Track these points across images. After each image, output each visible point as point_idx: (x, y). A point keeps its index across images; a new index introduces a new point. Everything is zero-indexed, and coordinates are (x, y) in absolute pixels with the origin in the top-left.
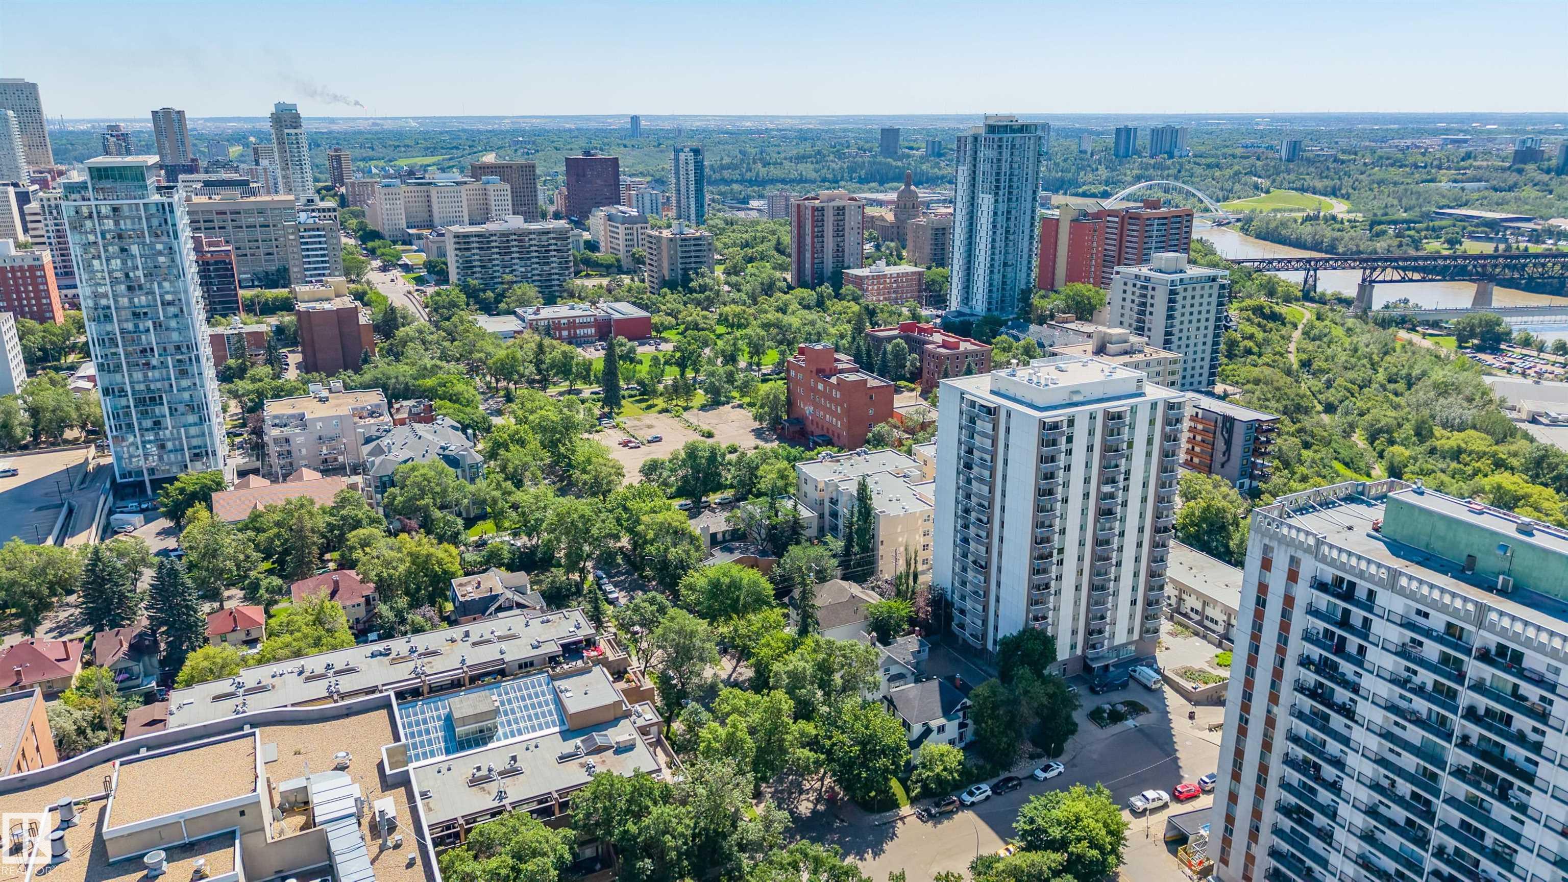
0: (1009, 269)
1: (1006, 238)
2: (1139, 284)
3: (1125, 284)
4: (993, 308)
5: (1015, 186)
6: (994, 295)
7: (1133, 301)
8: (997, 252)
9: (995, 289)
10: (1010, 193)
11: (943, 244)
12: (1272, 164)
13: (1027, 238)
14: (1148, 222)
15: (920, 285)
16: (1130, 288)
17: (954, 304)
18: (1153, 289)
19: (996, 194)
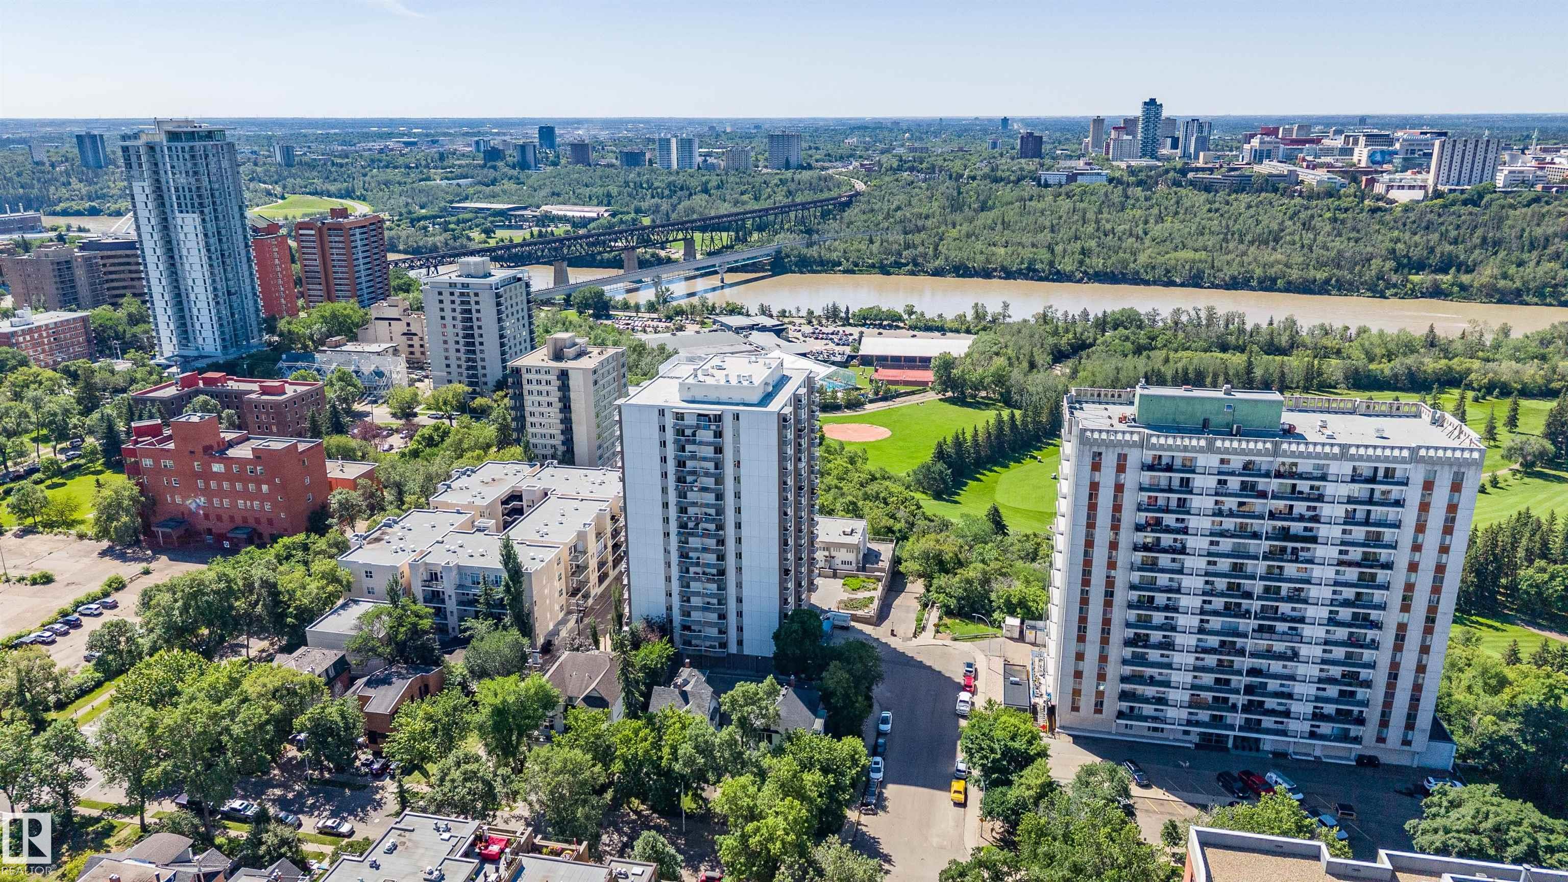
0: (234, 298)
1: (223, 263)
2: (457, 292)
3: (440, 293)
4: (228, 344)
5: (218, 202)
6: (227, 330)
7: (454, 310)
8: (218, 279)
9: (225, 323)
10: (215, 210)
11: (72, 281)
12: (273, 169)
13: (244, 260)
14: (351, 232)
15: (87, 333)
16: (446, 297)
17: (168, 347)
18: (476, 295)
19: (202, 212)
